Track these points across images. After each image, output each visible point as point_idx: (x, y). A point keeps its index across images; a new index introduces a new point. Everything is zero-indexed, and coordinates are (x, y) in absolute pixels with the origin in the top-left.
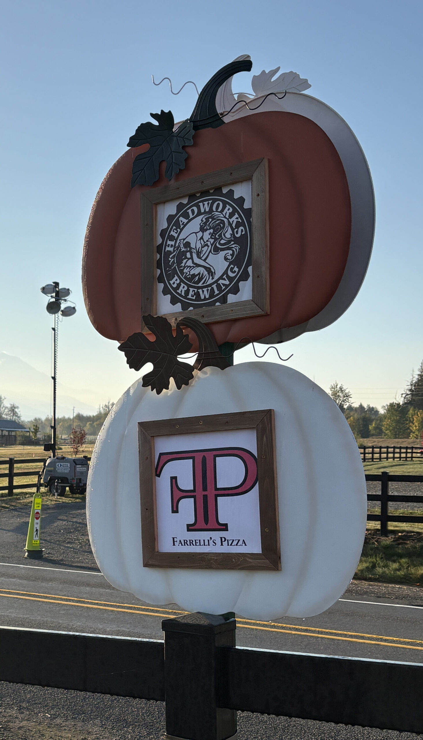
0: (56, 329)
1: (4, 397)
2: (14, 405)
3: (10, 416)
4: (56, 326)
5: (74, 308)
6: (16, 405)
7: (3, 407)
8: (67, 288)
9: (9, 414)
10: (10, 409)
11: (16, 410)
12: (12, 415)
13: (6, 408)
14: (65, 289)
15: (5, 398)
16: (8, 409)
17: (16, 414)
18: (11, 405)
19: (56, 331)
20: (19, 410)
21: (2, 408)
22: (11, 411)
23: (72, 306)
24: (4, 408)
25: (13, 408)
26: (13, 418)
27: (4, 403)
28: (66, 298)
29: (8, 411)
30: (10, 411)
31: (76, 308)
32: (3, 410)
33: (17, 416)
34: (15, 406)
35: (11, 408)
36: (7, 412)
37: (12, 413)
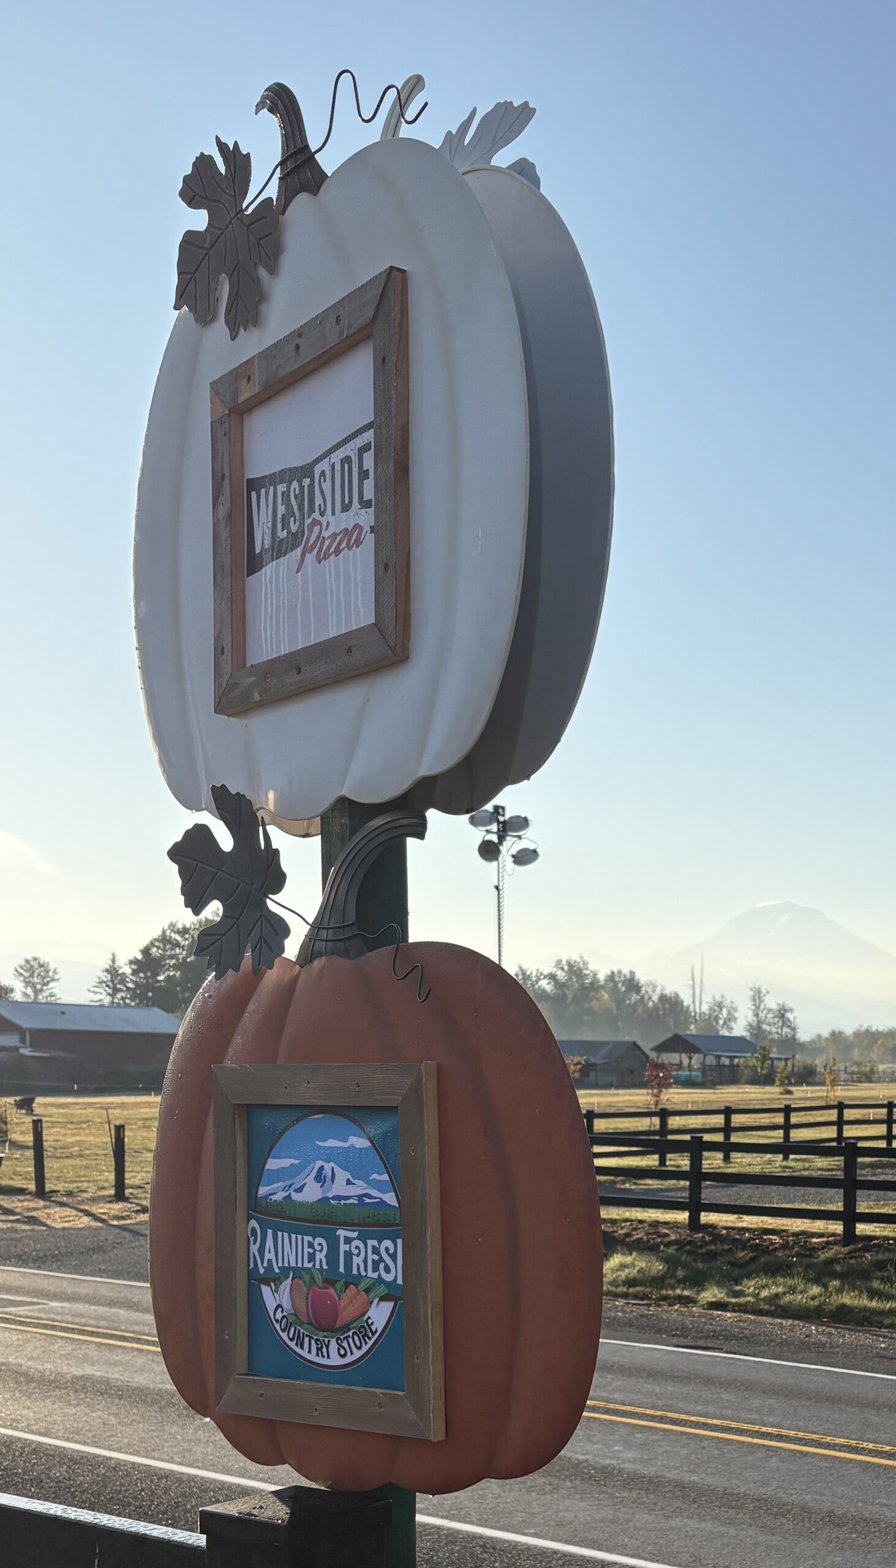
0: (500, 888)
1: (766, 990)
2: (783, 1006)
3: (776, 1026)
4: (501, 884)
5: (535, 851)
6: (789, 1005)
7: (764, 1009)
8: (523, 816)
9: (775, 1024)
10: (776, 1014)
11: (789, 1015)
12: (780, 1024)
13: (770, 1010)
14: (519, 817)
15: (768, 993)
16: (774, 1013)
17: (789, 1024)
18: (779, 1005)
19: (501, 892)
20: (794, 1014)
21: (762, 1012)
22: (780, 1018)
23: (532, 848)
24: (765, 1012)
25: (782, 1012)
26: (782, 1030)
27: (766, 1001)
28: (520, 833)
29: (773, 1018)
30: (776, 1017)
31: (538, 850)
32: (764, 1015)
33: (789, 1027)
34: (786, 1007)
35: (780, 1011)
36: (771, 1020)
37: (781, 1022)
